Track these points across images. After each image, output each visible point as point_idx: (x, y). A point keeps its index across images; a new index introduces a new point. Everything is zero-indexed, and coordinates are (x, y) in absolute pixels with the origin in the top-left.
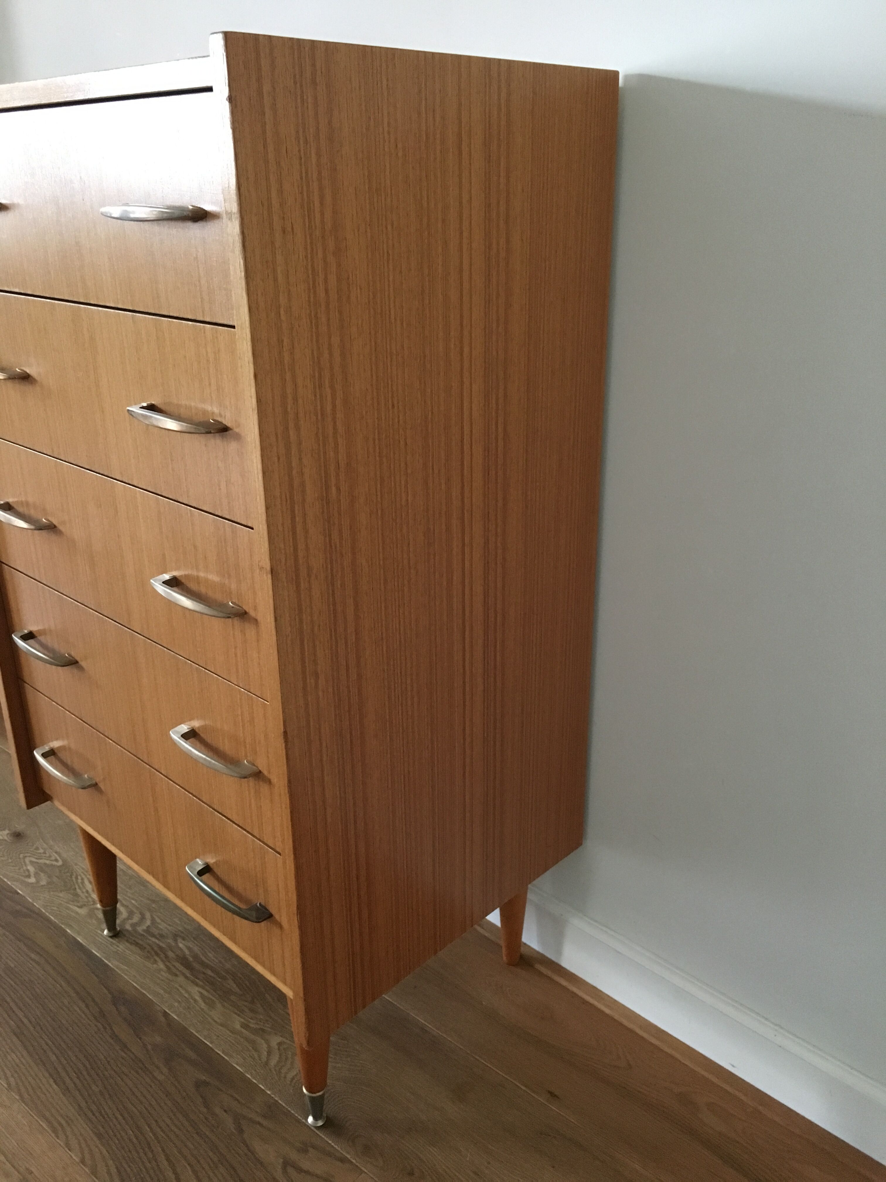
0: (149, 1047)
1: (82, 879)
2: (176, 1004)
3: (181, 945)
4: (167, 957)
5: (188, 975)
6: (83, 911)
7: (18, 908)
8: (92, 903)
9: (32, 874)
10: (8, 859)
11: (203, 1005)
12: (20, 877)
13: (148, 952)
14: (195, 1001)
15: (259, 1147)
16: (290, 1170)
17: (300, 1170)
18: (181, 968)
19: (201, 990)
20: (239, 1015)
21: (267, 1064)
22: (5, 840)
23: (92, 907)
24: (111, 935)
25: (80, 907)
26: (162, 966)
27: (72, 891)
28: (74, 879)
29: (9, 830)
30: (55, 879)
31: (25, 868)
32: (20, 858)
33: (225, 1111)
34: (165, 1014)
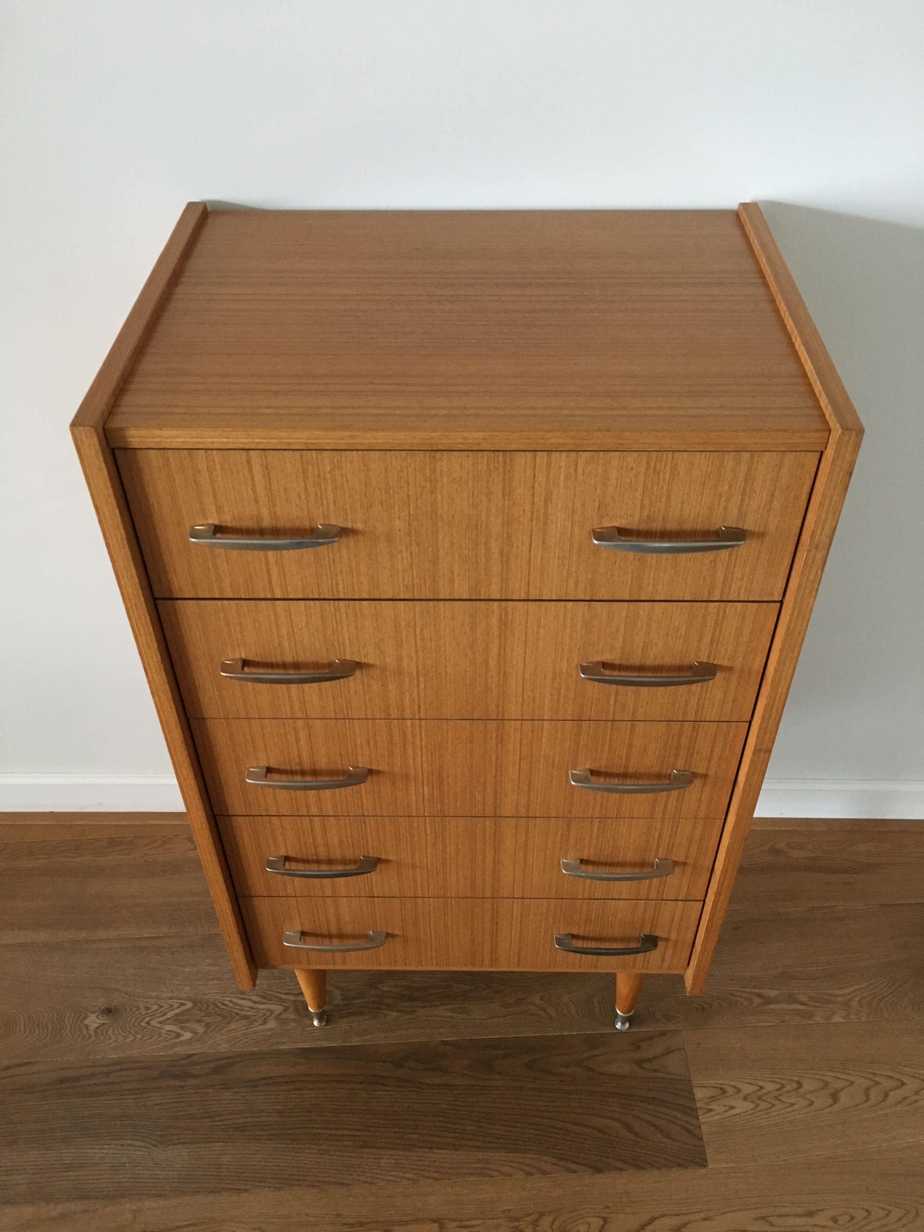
0: (466, 1072)
1: (231, 1001)
2: (442, 1030)
3: (386, 989)
4: (388, 1005)
5: (422, 1005)
6: (272, 1024)
7: (212, 1065)
8: (269, 1013)
9: (179, 1031)
10: (135, 1037)
11: (461, 1016)
12: (173, 1041)
13: (369, 1012)
14: (452, 1017)
15: (614, 1069)
16: (645, 1065)
17: (650, 1060)
18: (409, 1004)
19: (445, 1007)
20: (493, 1003)
21: (551, 1018)
22: (104, 1024)
23: (273, 1016)
24: (324, 1024)
25: (264, 1023)
26: (394, 1014)
27: (237, 1017)
28: (222, 1007)
29: (93, 1013)
30: (207, 1019)
31: (163, 1031)
32: (145, 1028)
33: (566, 1067)
34: (445, 1043)
